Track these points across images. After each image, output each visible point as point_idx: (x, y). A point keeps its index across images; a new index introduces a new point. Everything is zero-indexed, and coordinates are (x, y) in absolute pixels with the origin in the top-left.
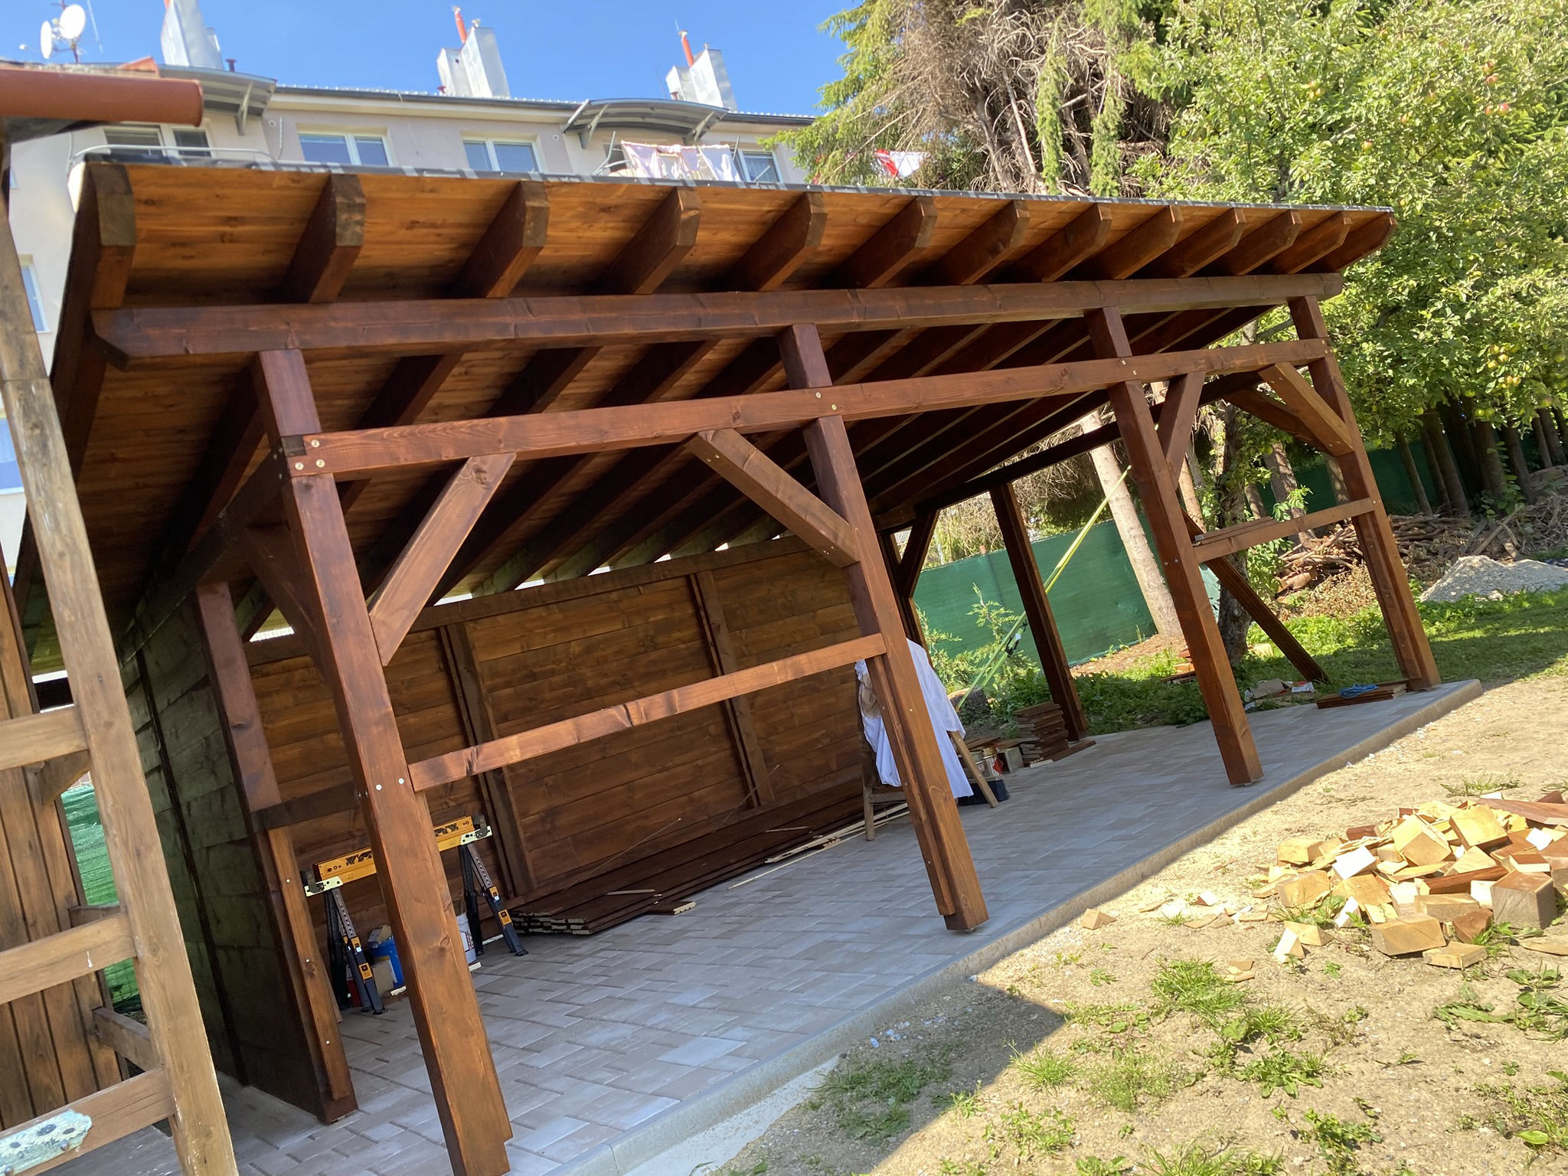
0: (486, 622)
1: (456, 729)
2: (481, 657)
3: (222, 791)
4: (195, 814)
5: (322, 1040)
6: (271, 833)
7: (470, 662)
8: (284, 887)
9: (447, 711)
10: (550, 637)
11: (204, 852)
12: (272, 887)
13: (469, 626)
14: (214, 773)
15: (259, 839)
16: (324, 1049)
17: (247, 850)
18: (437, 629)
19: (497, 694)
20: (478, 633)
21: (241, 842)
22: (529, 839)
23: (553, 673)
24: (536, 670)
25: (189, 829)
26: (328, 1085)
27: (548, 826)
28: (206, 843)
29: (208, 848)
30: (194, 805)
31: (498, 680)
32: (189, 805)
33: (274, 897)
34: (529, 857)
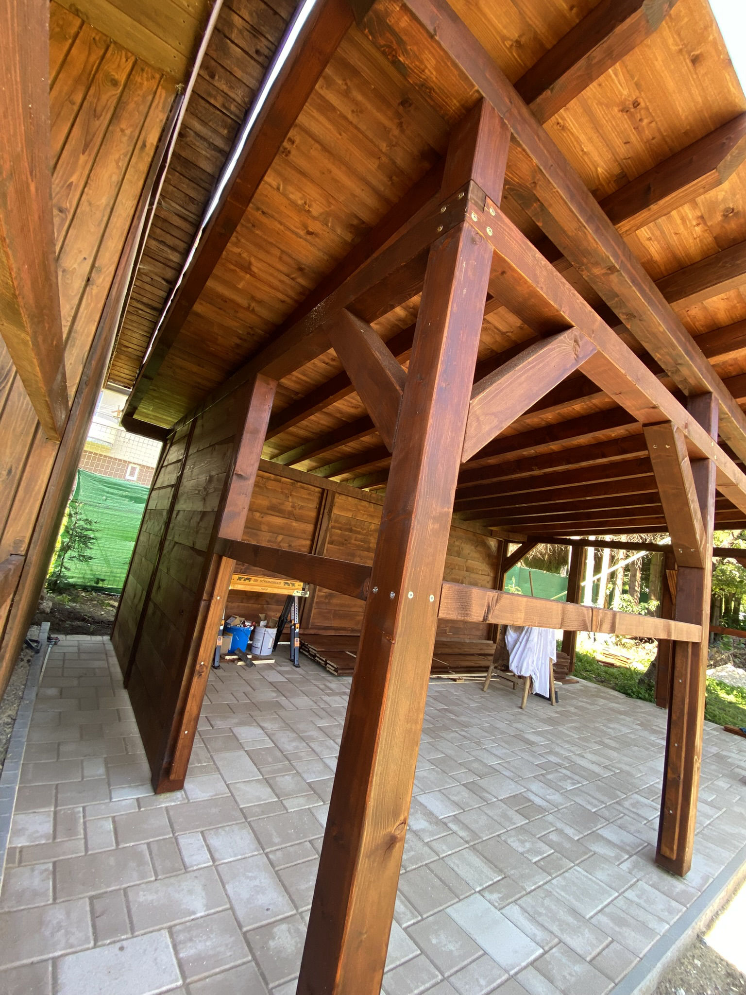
0: (344, 497)
1: (310, 537)
2: (335, 511)
3: (204, 514)
4: (179, 520)
5: (183, 728)
6: (224, 559)
7: (330, 511)
8: (213, 601)
9: (310, 528)
10: (365, 516)
11: (172, 544)
12: (205, 597)
13: (337, 495)
14: (205, 499)
15: (214, 558)
16: (182, 736)
17: (200, 559)
18: (324, 490)
19: (333, 530)
20: (339, 500)
21: (199, 552)
22: (317, 603)
23: (359, 533)
24: (354, 528)
25: (171, 526)
26: (170, 763)
27: (327, 601)
28: (176, 539)
29: (176, 543)
30: (181, 513)
31: (336, 524)
32: (179, 511)
33: (203, 604)
34: (313, 611)
